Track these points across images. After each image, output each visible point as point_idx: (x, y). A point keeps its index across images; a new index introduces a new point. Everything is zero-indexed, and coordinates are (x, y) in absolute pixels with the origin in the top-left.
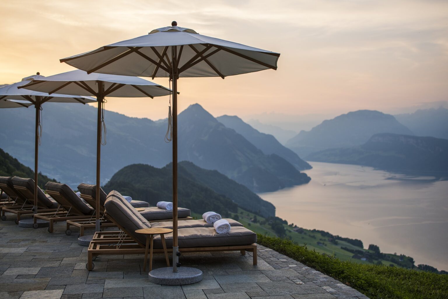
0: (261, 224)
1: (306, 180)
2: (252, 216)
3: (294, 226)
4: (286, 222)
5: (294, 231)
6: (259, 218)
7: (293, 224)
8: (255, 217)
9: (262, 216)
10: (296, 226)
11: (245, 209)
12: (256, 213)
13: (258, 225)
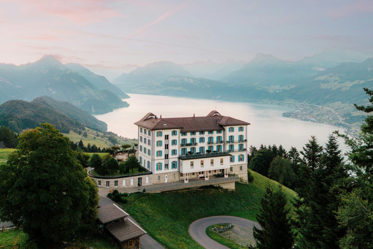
0: (102, 137)
1: (126, 105)
2: (95, 132)
3: (122, 137)
4: (116, 135)
5: (122, 140)
6: (99, 133)
7: (121, 136)
8: (97, 133)
9: (101, 132)
10: (123, 138)
11: (90, 128)
12: (97, 130)
13: (100, 138)
